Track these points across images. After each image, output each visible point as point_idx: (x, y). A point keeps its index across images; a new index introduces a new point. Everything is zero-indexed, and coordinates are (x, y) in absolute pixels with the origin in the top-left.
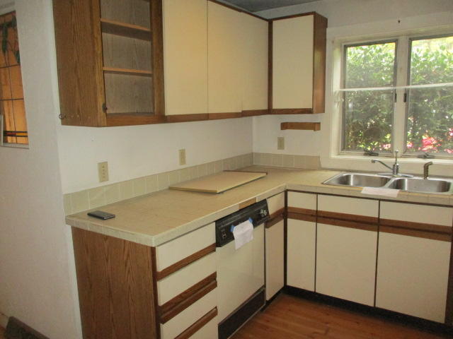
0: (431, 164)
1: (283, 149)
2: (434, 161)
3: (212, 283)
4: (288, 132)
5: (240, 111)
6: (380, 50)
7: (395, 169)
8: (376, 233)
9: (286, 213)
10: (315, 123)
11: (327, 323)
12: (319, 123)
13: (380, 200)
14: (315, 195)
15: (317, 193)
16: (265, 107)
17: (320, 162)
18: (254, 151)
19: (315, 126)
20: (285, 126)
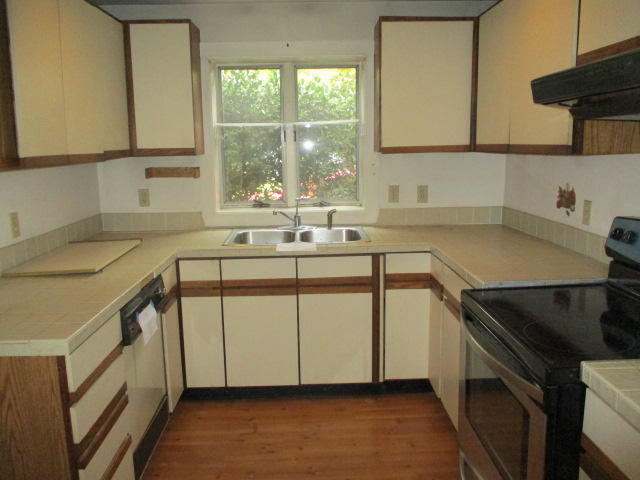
0: (334, 211)
1: (149, 205)
2: (338, 208)
3: (124, 397)
4: (154, 180)
5: (102, 152)
6: (254, 76)
7: (297, 220)
8: (295, 297)
9: (180, 290)
10: (194, 168)
11: (251, 420)
12: (198, 168)
13: (297, 257)
14: (217, 262)
15: (220, 259)
16: (126, 146)
17: (202, 219)
18: (103, 211)
19: (194, 172)
20: (150, 173)
